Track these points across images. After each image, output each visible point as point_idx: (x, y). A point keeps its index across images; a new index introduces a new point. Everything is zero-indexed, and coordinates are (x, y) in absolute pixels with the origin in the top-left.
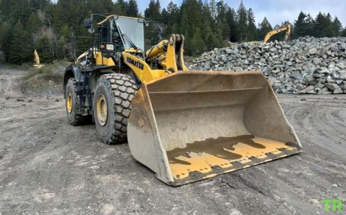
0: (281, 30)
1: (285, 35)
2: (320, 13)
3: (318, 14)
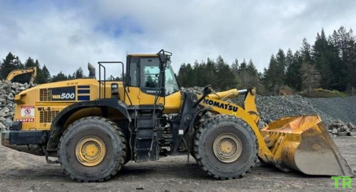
0: (26, 72)
1: (31, 77)
2: (30, 58)
3: (28, 58)
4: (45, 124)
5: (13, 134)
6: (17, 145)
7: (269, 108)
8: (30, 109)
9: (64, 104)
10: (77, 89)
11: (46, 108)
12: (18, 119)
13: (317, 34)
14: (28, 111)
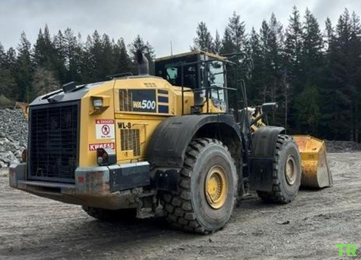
4: (127, 153)
5: (114, 172)
6: (120, 191)
7: (10, 127)
8: (108, 125)
9: (144, 117)
10: (158, 95)
11: (126, 123)
12: (92, 144)
13: (39, 30)
14: (106, 129)
